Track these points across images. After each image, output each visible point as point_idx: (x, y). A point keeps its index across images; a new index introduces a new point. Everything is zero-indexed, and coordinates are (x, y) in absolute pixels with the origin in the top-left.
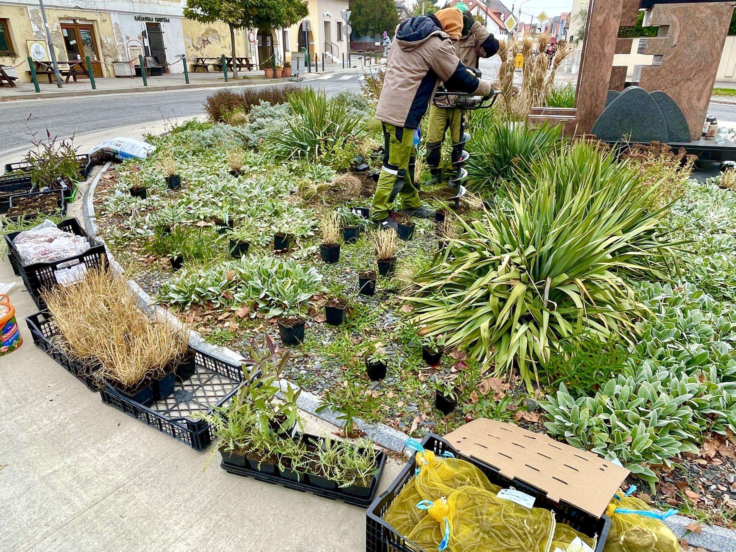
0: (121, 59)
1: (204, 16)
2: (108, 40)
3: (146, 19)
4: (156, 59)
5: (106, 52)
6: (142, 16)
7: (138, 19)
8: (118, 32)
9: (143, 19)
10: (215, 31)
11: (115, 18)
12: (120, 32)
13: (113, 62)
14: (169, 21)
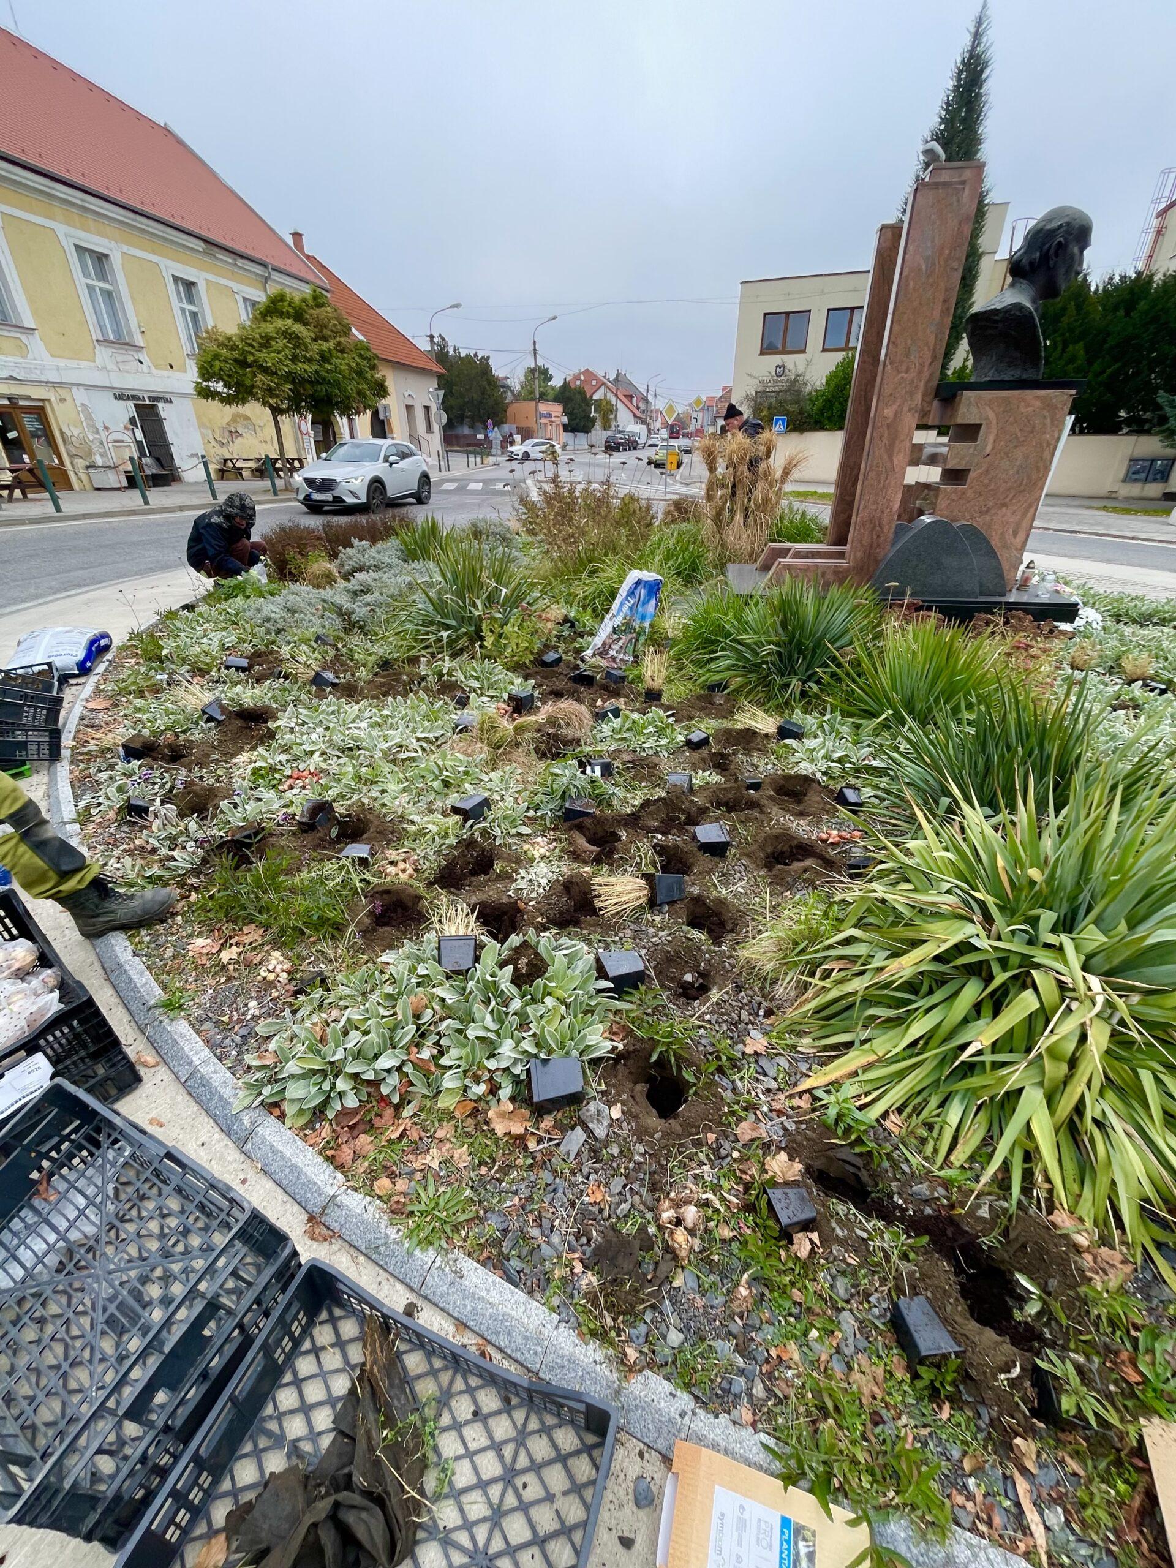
0: (99, 461)
1: (229, 395)
2: (72, 432)
3: (134, 397)
4: (158, 460)
5: (74, 451)
6: (126, 393)
7: (120, 397)
8: (89, 417)
9: (128, 398)
10: (247, 418)
11: (80, 395)
12: (91, 419)
13: (88, 467)
14: (171, 401)
